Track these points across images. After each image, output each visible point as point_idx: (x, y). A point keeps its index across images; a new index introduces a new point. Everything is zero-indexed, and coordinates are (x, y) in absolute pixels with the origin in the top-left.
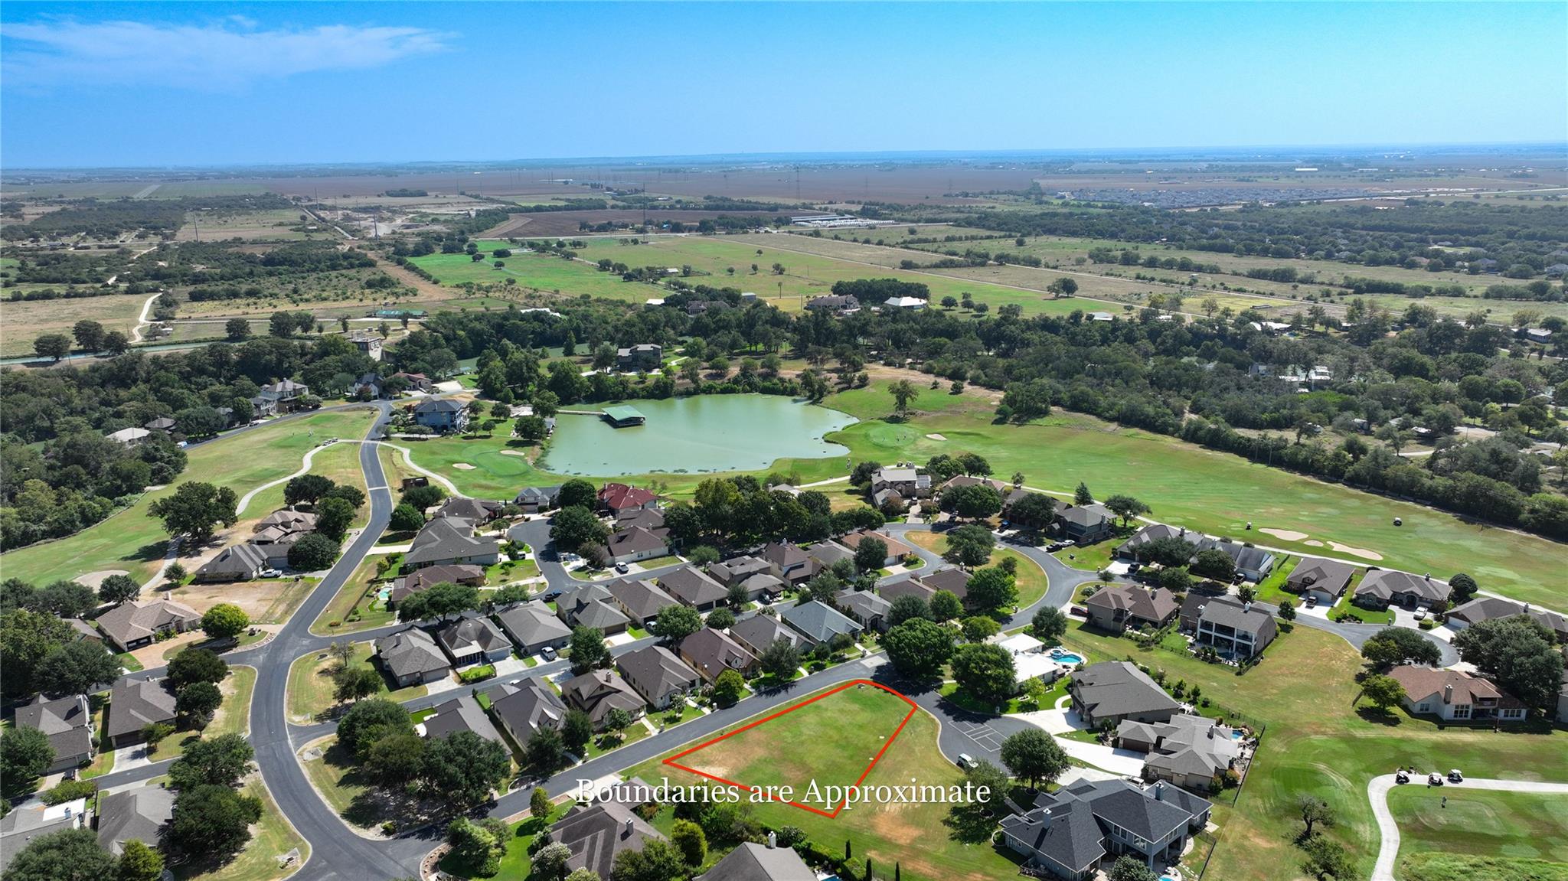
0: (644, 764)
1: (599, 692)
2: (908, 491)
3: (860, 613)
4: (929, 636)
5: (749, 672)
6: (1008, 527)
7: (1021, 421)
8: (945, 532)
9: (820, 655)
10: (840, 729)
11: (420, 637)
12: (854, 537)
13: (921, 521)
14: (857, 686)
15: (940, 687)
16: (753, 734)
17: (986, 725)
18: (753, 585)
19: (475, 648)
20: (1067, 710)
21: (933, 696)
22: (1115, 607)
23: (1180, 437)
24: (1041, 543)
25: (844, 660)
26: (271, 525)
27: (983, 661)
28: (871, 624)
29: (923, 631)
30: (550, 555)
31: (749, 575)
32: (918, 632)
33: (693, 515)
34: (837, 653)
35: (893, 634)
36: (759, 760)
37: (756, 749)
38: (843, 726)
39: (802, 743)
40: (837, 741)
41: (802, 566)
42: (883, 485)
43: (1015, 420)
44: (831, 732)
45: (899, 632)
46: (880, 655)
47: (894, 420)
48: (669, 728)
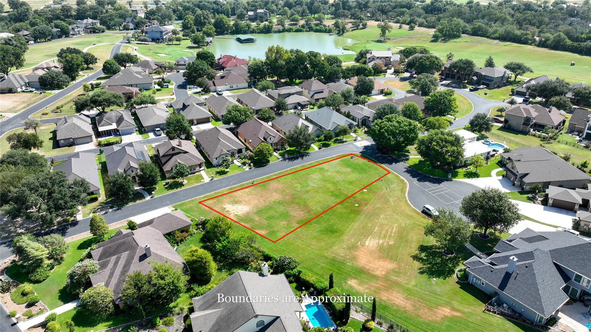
0: (193, 201)
1: (171, 152)
2: (388, 62)
3: (355, 116)
4: (402, 125)
5: (278, 146)
6: (445, 80)
7: (445, 41)
8: (408, 81)
9: (328, 138)
10: (335, 184)
11: (83, 120)
12: (354, 81)
13: (394, 76)
14: (350, 157)
15: (407, 159)
16: (274, 184)
17: (441, 184)
18: (291, 100)
19: (114, 126)
20: (501, 178)
21: (402, 166)
22: (525, 116)
23: (535, 45)
24: (465, 87)
25: (343, 142)
26: (40, 68)
27: (442, 141)
28: (362, 122)
29: (398, 122)
30: (182, 86)
31: (289, 95)
32: (394, 122)
33: (263, 66)
34: (339, 138)
35: (377, 124)
36: (274, 202)
37: (274, 194)
38: (338, 182)
39: (307, 192)
40: (332, 192)
41: (322, 92)
42: (373, 59)
43: (442, 40)
44: (329, 186)
45: (381, 123)
46: (367, 140)
47: (379, 41)
48: (218, 178)
